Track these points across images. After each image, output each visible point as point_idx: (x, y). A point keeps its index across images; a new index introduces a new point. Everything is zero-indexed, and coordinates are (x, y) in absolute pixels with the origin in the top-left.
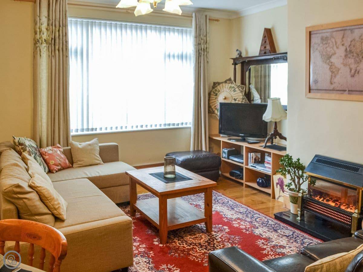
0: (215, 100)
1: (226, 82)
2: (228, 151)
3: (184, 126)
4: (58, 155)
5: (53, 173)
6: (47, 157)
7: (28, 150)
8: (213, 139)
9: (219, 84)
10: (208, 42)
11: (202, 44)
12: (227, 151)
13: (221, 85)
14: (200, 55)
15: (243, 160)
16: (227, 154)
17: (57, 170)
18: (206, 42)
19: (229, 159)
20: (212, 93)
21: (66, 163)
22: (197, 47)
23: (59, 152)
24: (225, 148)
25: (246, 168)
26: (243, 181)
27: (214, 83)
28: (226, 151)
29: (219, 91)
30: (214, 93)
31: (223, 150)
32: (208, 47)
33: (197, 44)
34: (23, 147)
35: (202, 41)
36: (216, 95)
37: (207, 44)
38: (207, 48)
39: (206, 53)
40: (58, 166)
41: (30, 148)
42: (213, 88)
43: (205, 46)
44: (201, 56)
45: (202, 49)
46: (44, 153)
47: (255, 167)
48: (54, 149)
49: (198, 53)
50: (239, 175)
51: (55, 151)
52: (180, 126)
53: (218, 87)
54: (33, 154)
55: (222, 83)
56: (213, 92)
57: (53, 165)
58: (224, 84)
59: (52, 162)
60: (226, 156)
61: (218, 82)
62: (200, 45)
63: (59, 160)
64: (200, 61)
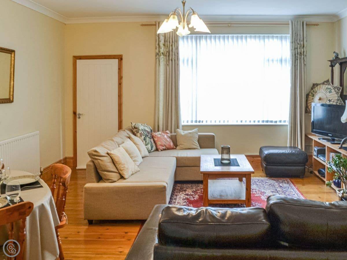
0: (312, 101)
1: (323, 83)
3: (282, 123)
4: (165, 139)
5: (158, 151)
6: (156, 139)
7: (140, 132)
8: (309, 137)
9: (317, 85)
10: (305, 45)
11: (298, 48)
12: (317, 149)
13: (319, 86)
14: (297, 58)
15: (325, 158)
16: (316, 152)
17: (162, 149)
18: (303, 47)
19: (318, 157)
20: (310, 94)
21: (170, 145)
22: (294, 51)
23: (166, 136)
24: (316, 147)
25: (327, 166)
26: (325, 180)
27: (314, 85)
28: (316, 149)
29: (316, 92)
30: (312, 94)
31: (315, 148)
32: (305, 50)
33: (294, 48)
34: (137, 130)
35: (298, 45)
36: (313, 96)
37: (304, 48)
38: (304, 52)
39: (303, 56)
40: (163, 146)
41: (143, 131)
42: (312, 89)
43: (302, 50)
44: (297, 59)
45: (299, 53)
46: (155, 136)
48: (162, 134)
49: (294, 57)
50: (324, 173)
51: (163, 135)
52: (278, 123)
53: (316, 88)
54: (143, 136)
55: (320, 84)
56: (311, 93)
57: (159, 145)
58: (321, 86)
59: (159, 143)
60: (316, 155)
61: (317, 84)
62: (297, 50)
63: (165, 142)
64: (296, 64)
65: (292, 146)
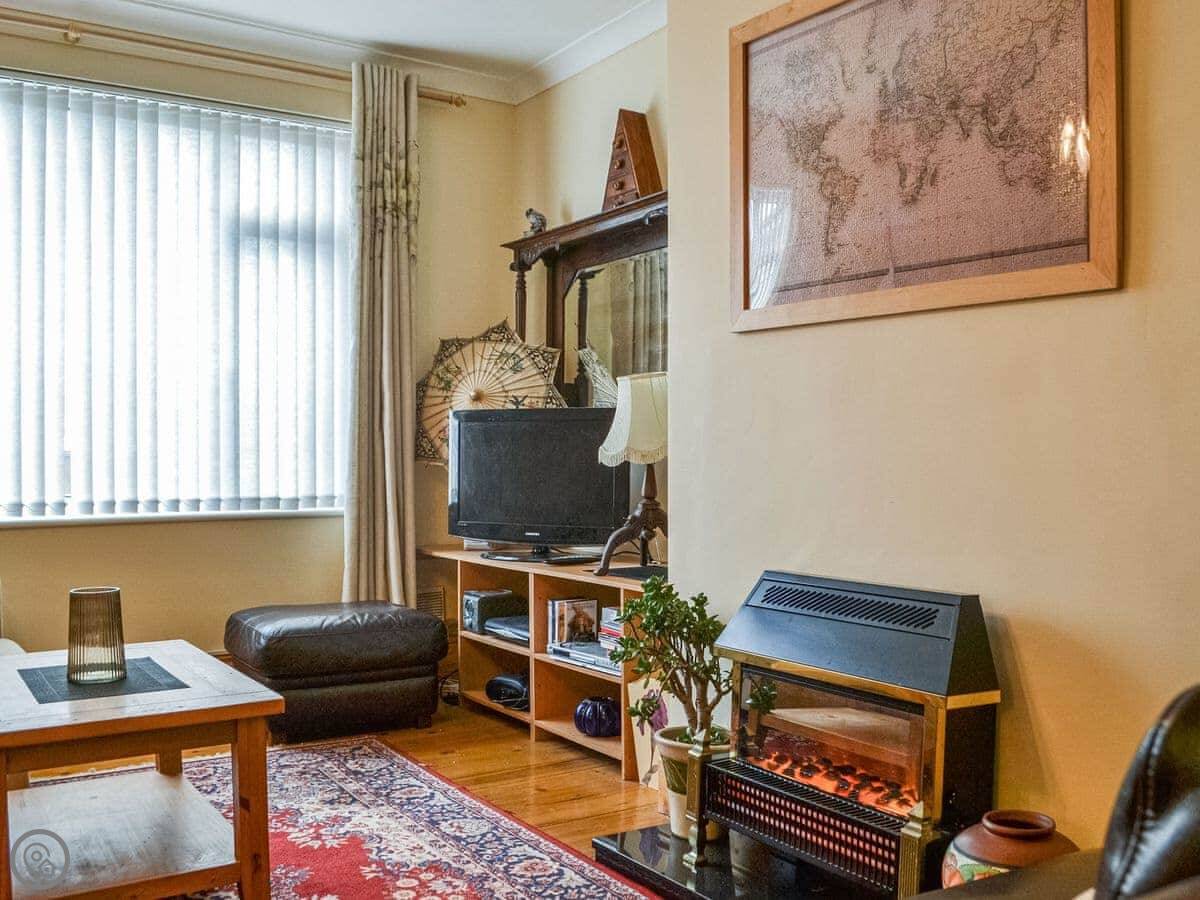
0: (444, 407)
1: (486, 337)
2: (482, 602)
3: (320, 508)
8: (434, 557)
9: (460, 344)
10: (414, 179)
11: (387, 184)
12: (477, 599)
13: (467, 350)
14: (380, 226)
15: (528, 630)
16: (476, 611)
18: (407, 181)
19: (484, 632)
20: (433, 381)
22: (367, 194)
24: (472, 592)
25: (536, 660)
26: (529, 718)
27: (445, 344)
28: (474, 600)
29: (459, 371)
30: (442, 379)
31: (466, 597)
32: (413, 198)
33: (367, 181)
35: (387, 172)
36: (448, 386)
37: (411, 187)
38: (408, 203)
39: (404, 222)
42: (439, 360)
43: (403, 193)
44: (382, 231)
45: (389, 206)
47: (567, 655)
49: (367, 221)
50: (519, 694)
52: (302, 509)
53: (457, 356)
55: (472, 341)
56: (438, 376)
58: (478, 346)
60: (475, 624)
61: (458, 340)
62: (380, 189)
64: (377, 253)
65: (363, 598)
